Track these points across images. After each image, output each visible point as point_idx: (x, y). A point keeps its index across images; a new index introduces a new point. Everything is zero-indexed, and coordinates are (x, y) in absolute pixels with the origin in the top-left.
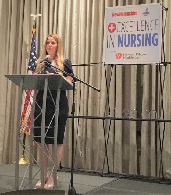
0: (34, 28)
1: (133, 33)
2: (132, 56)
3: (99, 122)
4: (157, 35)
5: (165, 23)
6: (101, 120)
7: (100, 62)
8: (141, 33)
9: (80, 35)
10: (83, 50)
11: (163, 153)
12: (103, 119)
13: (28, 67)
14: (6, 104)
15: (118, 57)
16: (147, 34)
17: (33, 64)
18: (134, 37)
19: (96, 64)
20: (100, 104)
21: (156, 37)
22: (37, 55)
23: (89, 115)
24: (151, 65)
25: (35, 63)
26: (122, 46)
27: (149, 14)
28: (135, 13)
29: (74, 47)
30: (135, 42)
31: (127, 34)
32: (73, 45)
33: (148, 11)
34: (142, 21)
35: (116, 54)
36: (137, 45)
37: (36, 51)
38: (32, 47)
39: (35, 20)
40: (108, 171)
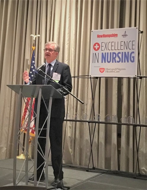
0: (34, 46)
1: (114, 51)
2: (113, 71)
3: (86, 125)
4: (134, 53)
6: (87, 123)
7: (87, 75)
8: (121, 51)
10: (74, 65)
11: (139, 152)
12: (89, 122)
14: (10, 108)
15: (102, 71)
16: (125, 53)
17: (32, 76)
18: (114, 55)
19: (84, 77)
20: (87, 109)
21: (133, 55)
23: (78, 119)
24: (129, 79)
26: (105, 62)
27: (127, 36)
28: (115, 35)
30: (116, 59)
31: (109, 52)
33: (127, 34)
34: (121, 42)
35: (100, 69)
36: (117, 61)
37: (35, 65)
38: (32, 61)
39: (35, 39)
40: (93, 167)
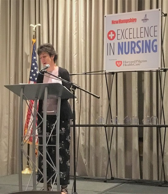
0: (34, 38)
1: (133, 40)
2: (133, 63)
3: (101, 131)
4: (156, 41)
5: (164, 29)
6: (103, 128)
7: (101, 70)
8: (141, 39)
9: (81, 43)
10: (84, 59)
12: (105, 126)
13: (30, 78)
14: (9, 116)
15: (119, 65)
16: (146, 41)
17: (34, 75)
18: (133, 44)
19: (97, 73)
20: (102, 111)
21: (155, 43)
22: (38, 66)
23: (92, 123)
24: (151, 72)
25: (36, 73)
26: (122, 54)
27: (148, 21)
28: (134, 20)
29: (75, 56)
30: (135, 49)
31: (127, 41)
32: (74, 54)
34: (141, 28)
36: (137, 52)
37: (37, 62)
38: (32, 57)
39: (35, 30)
40: (112, 177)
